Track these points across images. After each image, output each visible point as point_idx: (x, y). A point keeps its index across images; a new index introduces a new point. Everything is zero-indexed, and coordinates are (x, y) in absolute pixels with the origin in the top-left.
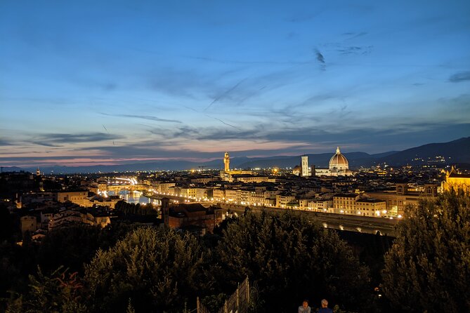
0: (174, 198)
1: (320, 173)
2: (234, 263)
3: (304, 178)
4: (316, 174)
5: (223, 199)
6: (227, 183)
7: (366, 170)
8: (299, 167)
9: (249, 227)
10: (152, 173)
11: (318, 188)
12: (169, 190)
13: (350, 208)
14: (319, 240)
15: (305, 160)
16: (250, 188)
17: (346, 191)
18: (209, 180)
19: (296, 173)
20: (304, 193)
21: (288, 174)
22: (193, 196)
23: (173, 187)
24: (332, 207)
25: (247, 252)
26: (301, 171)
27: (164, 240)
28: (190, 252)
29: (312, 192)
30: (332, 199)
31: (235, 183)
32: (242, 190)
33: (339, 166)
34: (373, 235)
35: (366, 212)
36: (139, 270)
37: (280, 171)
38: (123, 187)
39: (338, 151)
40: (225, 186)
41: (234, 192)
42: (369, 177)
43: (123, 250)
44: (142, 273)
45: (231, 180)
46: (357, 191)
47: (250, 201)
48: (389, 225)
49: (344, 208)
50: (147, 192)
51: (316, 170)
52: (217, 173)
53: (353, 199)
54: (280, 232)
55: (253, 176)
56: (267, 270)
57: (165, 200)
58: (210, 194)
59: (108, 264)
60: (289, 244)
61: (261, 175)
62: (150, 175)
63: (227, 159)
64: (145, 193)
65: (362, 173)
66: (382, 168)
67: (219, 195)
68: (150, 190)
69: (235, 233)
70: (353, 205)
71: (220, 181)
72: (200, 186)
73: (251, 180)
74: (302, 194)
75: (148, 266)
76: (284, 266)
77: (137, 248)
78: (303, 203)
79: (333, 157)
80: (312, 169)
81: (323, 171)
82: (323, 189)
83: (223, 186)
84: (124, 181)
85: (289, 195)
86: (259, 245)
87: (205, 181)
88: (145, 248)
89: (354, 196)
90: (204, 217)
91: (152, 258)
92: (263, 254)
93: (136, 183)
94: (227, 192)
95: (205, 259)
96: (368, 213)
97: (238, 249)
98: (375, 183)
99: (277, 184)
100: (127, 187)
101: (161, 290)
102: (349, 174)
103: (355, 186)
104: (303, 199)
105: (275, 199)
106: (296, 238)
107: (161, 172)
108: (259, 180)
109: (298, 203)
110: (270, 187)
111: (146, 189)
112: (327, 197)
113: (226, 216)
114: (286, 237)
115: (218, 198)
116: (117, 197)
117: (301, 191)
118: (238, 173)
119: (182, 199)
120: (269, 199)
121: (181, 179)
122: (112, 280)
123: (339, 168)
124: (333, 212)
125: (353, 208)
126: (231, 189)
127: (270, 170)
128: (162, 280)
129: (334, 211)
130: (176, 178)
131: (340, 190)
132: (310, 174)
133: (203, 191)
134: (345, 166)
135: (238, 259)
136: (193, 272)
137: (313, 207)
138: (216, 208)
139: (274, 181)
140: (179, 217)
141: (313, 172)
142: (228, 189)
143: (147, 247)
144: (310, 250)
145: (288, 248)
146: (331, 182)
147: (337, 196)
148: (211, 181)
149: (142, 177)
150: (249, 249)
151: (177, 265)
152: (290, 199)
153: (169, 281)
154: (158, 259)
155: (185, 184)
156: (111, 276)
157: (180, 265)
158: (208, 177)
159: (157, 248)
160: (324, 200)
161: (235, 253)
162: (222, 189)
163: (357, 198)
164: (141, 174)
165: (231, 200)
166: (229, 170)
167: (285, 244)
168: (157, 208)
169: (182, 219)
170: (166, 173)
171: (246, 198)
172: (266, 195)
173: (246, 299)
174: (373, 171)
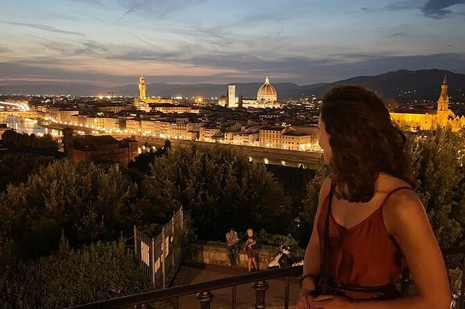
0: (78, 128)
1: (247, 104)
2: (163, 195)
3: (230, 109)
4: (243, 105)
5: (139, 130)
6: (143, 113)
7: (294, 102)
8: (226, 97)
9: (179, 160)
10: (47, 98)
11: (244, 120)
12: (71, 119)
13: (275, 141)
14: (248, 172)
15: (232, 89)
16: (171, 119)
17: (273, 124)
18: (121, 108)
19: (222, 103)
20: (230, 125)
21: (213, 105)
22: (101, 127)
23: (76, 115)
24: (258, 140)
25: (176, 185)
26: (228, 101)
27: (84, 175)
28: (115, 186)
29: (238, 125)
30: (258, 132)
31: (152, 113)
32: (161, 121)
33: (267, 98)
34: (296, 168)
35: (291, 145)
36: (59, 205)
37: (205, 101)
38: (10, 113)
39: (267, 81)
40: (141, 116)
41: (152, 123)
42: (296, 109)
43: (38, 184)
44: (62, 208)
45: (148, 110)
46: (284, 125)
47: (170, 133)
48: (312, 158)
49: (270, 141)
50: (43, 120)
51: (243, 101)
52: (130, 101)
53: (279, 132)
54: (212, 165)
55: (173, 106)
56: (197, 201)
57: (68, 131)
58: (122, 124)
59: (21, 199)
60: (219, 177)
61: (183, 104)
62: (45, 100)
63: (143, 84)
64: (40, 121)
65: (290, 105)
66: (310, 101)
67: (134, 127)
68: (46, 119)
69: (164, 167)
70: (279, 139)
71: (134, 110)
72: (110, 115)
73: (171, 111)
74: (226, 126)
75: (70, 201)
76: (214, 198)
77: (55, 182)
78: (228, 136)
79: (262, 87)
80: (239, 100)
81: (250, 101)
82: (249, 122)
83: (138, 116)
84: (11, 106)
85: (213, 127)
86: (189, 178)
87: (116, 110)
88: (64, 182)
89: (281, 129)
90: (116, 151)
91: (73, 192)
92: (194, 186)
93: (28, 109)
94: (143, 122)
95: (131, 193)
96: (293, 147)
97: (168, 182)
98: (302, 116)
99: (201, 115)
100: (16, 114)
101: (86, 223)
102: (277, 106)
103: (282, 119)
104: (228, 131)
105: (198, 132)
106: (226, 171)
107: (59, 97)
108: (180, 111)
109: (223, 136)
110: (193, 119)
111: (41, 117)
112: (254, 130)
113: (142, 149)
114: (216, 169)
115: (134, 129)
116: (4, 126)
117: (226, 124)
118: (156, 101)
119: (88, 130)
120: (192, 132)
121: (86, 107)
122: (28, 216)
123: (267, 100)
124: (258, 146)
125: (279, 141)
126: (148, 119)
127: (194, 100)
128: (87, 214)
129: (260, 144)
130: (79, 105)
131: (267, 123)
132: (237, 106)
133: (114, 121)
134: (274, 98)
135: (167, 191)
136: (120, 205)
137: (238, 141)
138: (130, 141)
139: (197, 112)
140: (85, 151)
141: (240, 103)
142: (145, 119)
143: (67, 182)
144: (239, 182)
145: (218, 180)
146: (259, 114)
147: (263, 129)
148: (124, 110)
149: (35, 103)
150: (179, 182)
151: (101, 199)
152: (214, 132)
153: (94, 215)
154: (80, 193)
155: (91, 112)
156: (27, 212)
157: (105, 199)
158: (119, 105)
159: (78, 182)
160: (250, 133)
161: (163, 185)
162: (138, 119)
163: (283, 131)
164: (34, 98)
165: (149, 132)
166: (145, 98)
167: (216, 177)
168: (57, 139)
169: (89, 153)
170: (66, 99)
171: (166, 130)
172: (189, 127)
173: (180, 227)
174: (301, 103)
